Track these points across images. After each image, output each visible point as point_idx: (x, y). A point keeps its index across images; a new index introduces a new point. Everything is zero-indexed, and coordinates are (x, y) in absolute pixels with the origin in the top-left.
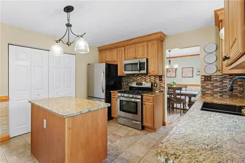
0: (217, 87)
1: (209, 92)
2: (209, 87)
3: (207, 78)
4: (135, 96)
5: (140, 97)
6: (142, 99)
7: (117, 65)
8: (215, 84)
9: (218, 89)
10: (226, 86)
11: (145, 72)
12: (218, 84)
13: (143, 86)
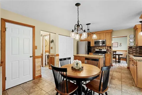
0: (134, 51)
1: (131, 52)
2: (131, 51)
3: (130, 48)
4: (102, 54)
5: (104, 55)
6: (105, 55)
7: (90, 42)
8: (134, 50)
9: (135, 52)
10: (138, 50)
11: (105, 45)
12: (135, 50)
13: (102, 51)
